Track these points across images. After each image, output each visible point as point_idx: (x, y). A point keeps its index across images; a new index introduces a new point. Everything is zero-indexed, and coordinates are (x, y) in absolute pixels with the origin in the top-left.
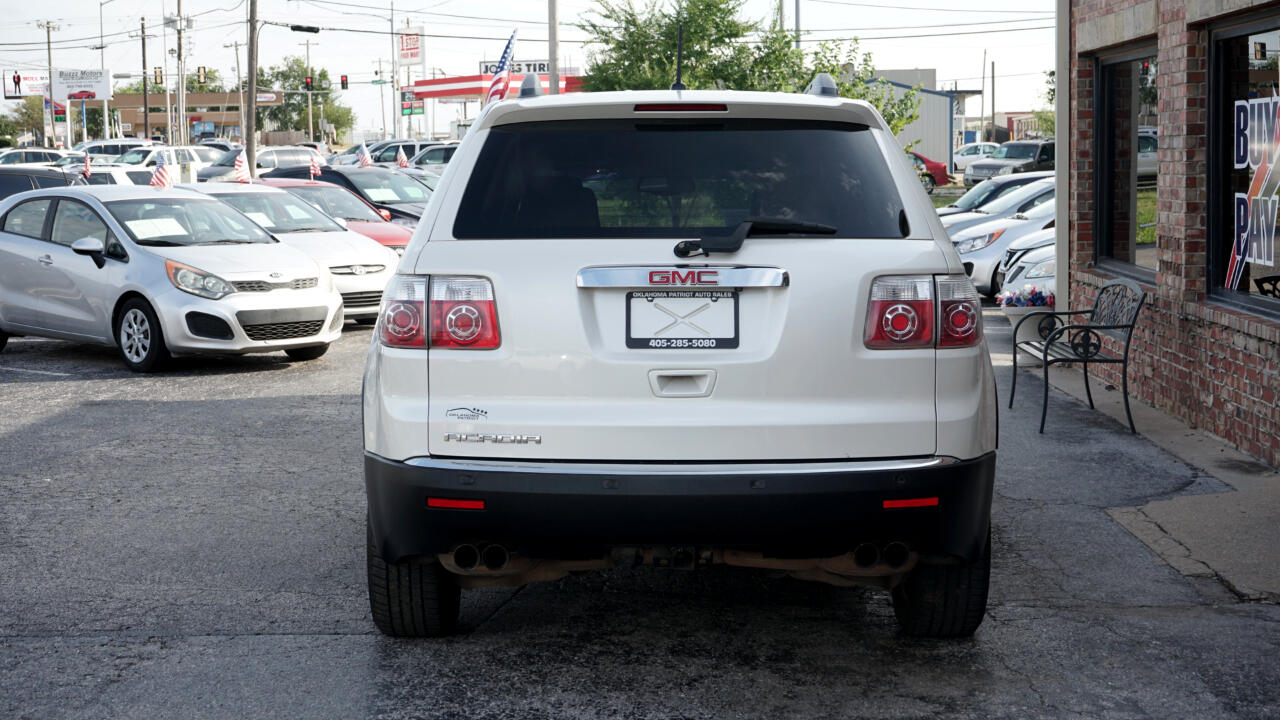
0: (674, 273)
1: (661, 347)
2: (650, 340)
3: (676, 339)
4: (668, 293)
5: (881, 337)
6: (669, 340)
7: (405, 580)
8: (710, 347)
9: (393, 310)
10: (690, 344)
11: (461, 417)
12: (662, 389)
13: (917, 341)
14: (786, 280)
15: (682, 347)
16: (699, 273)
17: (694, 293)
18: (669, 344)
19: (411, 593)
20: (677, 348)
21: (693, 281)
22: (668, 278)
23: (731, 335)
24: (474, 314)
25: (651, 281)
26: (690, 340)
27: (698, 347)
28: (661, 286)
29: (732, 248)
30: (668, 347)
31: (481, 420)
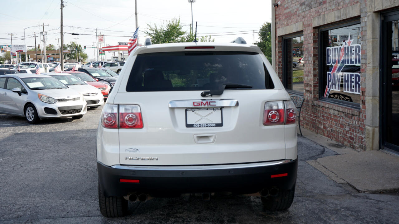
0: (201, 102)
1: (197, 127)
2: (193, 125)
3: (202, 124)
4: (199, 109)
5: (268, 122)
6: (200, 124)
7: (111, 201)
8: (213, 127)
9: (106, 116)
10: (207, 125)
11: (130, 152)
12: (198, 141)
13: (279, 122)
14: (237, 104)
15: (204, 127)
16: (210, 102)
17: (208, 108)
18: (200, 126)
19: (113, 205)
20: (203, 127)
21: (208, 105)
22: (199, 104)
23: (220, 122)
24: (134, 117)
25: (194, 105)
26: (207, 124)
27: (210, 127)
28: (197, 107)
29: (220, 93)
30: (200, 127)
31: (138, 152)
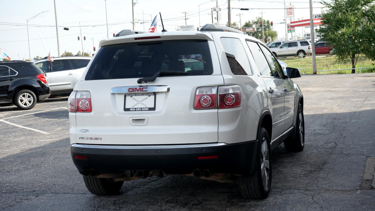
0: (135, 88)
1: (133, 111)
2: (130, 109)
3: (137, 108)
4: (136, 94)
5: (198, 105)
6: (135, 108)
8: (147, 110)
9: (70, 101)
10: (141, 110)
11: (83, 132)
12: (133, 123)
14: (169, 90)
15: (139, 111)
16: (142, 88)
17: (143, 94)
18: (135, 110)
20: (138, 111)
21: (140, 91)
22: (133, 90)
23: (153, 106)
24: (86, 102)
25: (129, 91)
26: (141, 108)
27: (143, 110)
29: (153, 80)
30: (135, 111)
31: (87, 133)
